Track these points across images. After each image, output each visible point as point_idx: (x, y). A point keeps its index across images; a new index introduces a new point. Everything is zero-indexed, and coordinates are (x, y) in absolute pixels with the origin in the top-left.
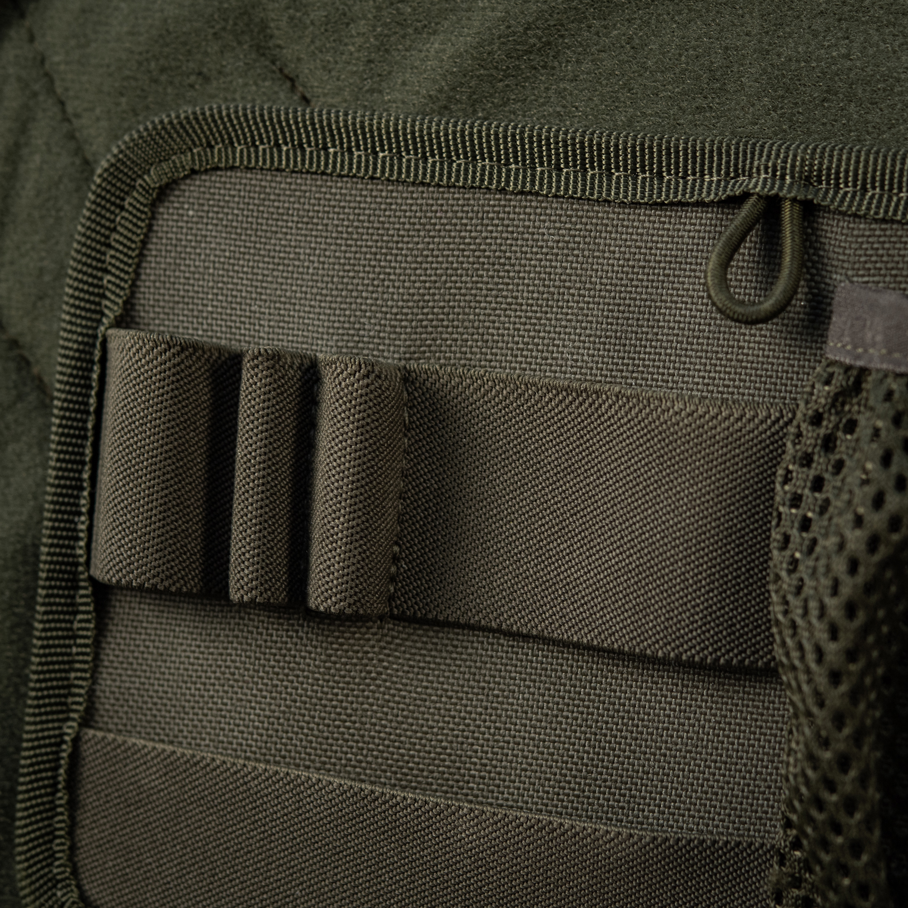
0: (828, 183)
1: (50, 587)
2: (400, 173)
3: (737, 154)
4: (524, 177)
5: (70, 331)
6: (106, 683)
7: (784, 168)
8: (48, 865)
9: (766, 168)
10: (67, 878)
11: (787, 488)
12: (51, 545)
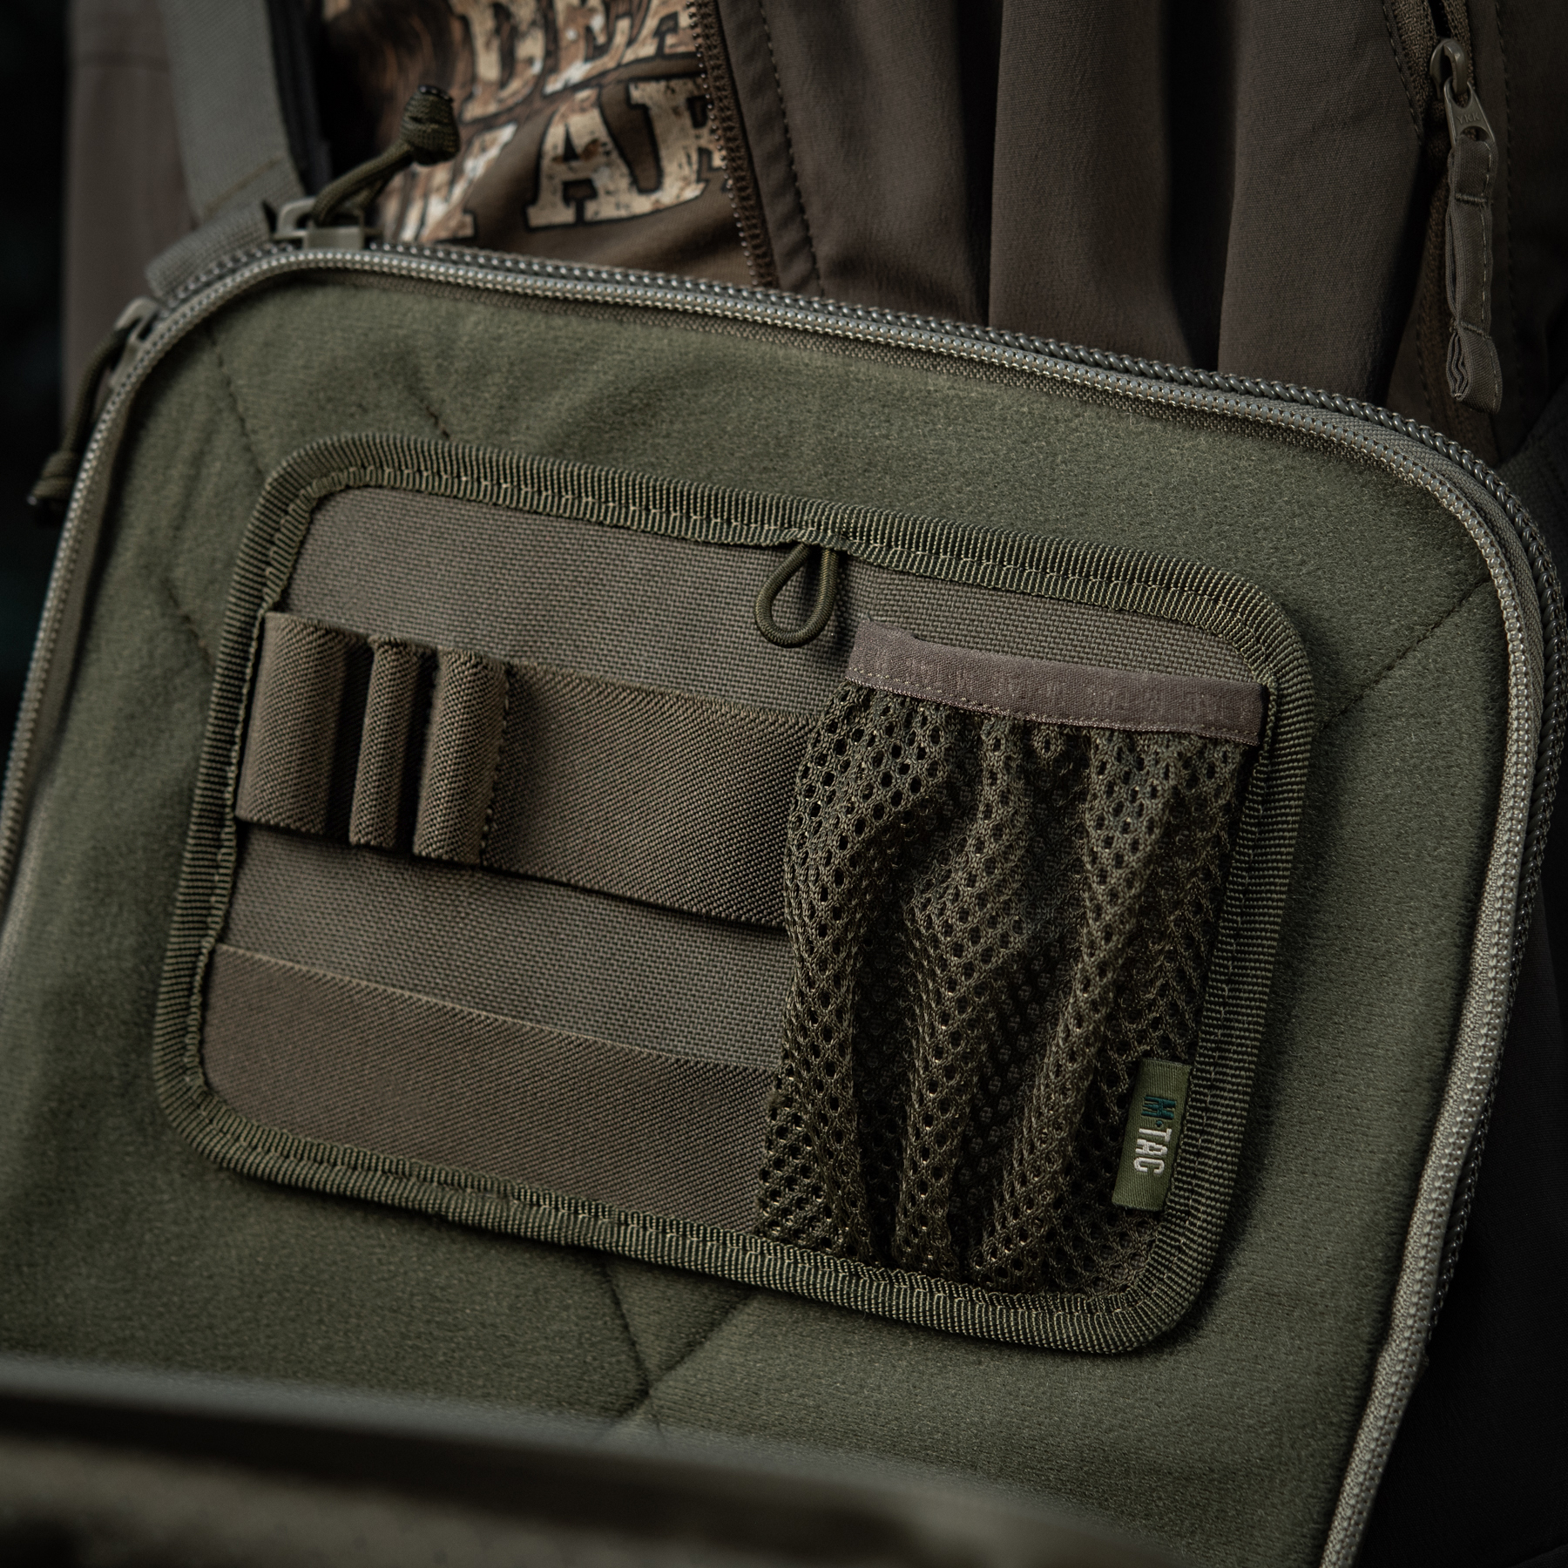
0: (861, 539)
1: (201, 824)
2: (518, 502)
3: (791, 509)
4: (620, 514)
5: (235, 612)
6: (240, 906)
7: (827, 524)
8: (180, 1055)
9: (813, 522)
10: (195, 1067)
11: (804, 781)
12: (205, 789)
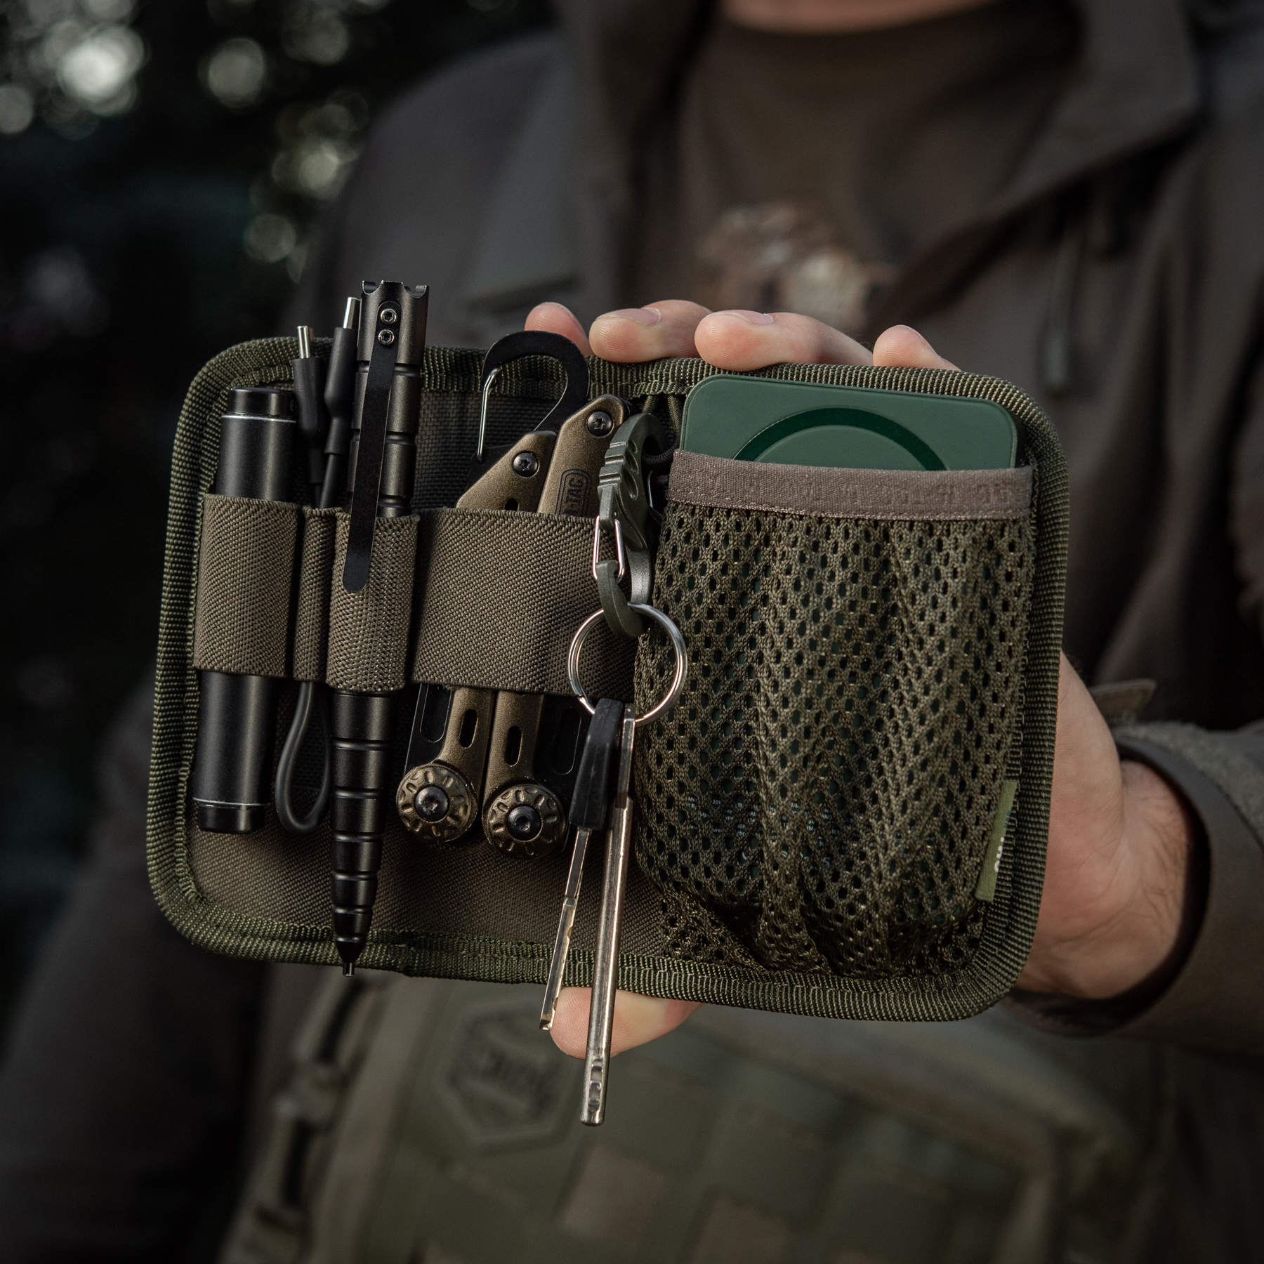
7: (667, 375)
8: (172, 867)
10: (186, 875)
